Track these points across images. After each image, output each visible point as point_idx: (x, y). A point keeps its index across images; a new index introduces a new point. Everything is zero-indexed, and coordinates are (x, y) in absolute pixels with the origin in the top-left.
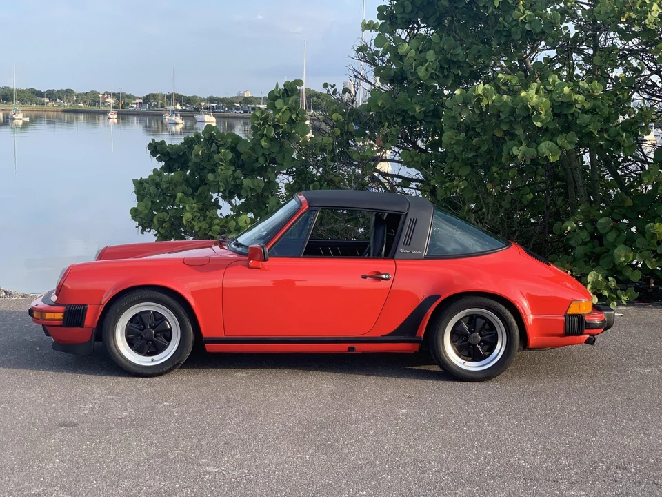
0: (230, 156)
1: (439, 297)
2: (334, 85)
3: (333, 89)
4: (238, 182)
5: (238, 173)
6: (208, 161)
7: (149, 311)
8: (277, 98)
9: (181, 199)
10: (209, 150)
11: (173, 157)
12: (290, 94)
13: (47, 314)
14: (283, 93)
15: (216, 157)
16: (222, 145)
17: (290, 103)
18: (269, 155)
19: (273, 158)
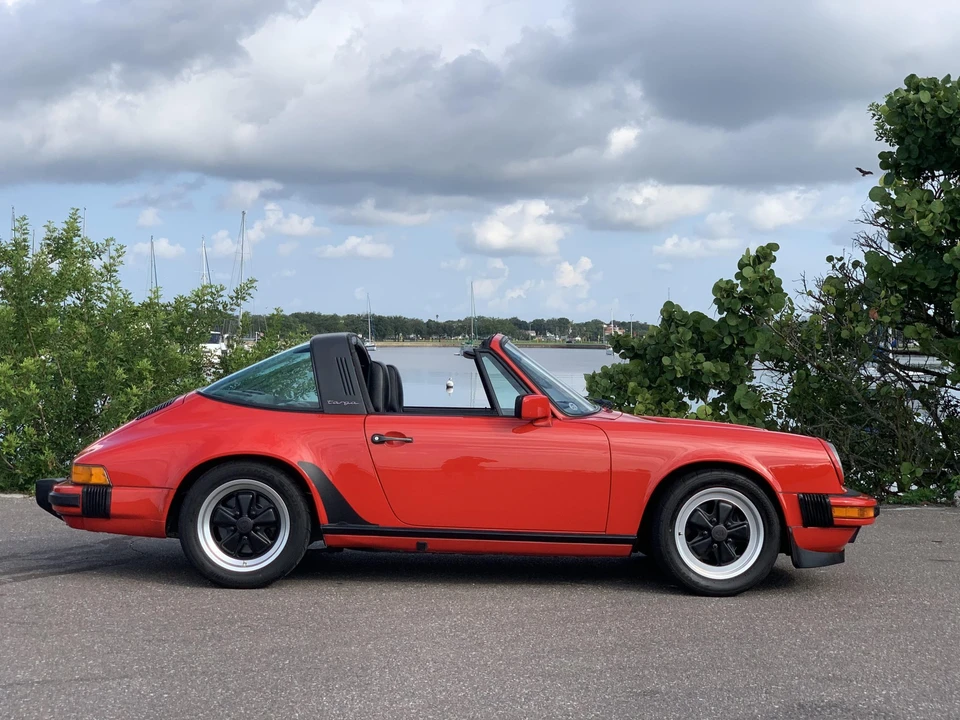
0: (690, 336)
4: (699, 367)
5: (701, 357)
8: (747, 265)
9: (633, 389)
10: (668, 331)
11: (639, 352)
12: (762, 261)
14: (754, 261)
15: (672, 337)
16: (684, 325)
17: (761, 271)
18: (737, 334)
19: (742, 338)
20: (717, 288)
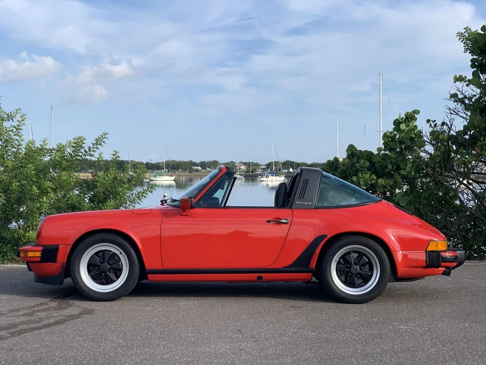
0: (368, 164)
2: (435, 121)
3: (434, 123)
4: (373, 182)
5: (373, 176)
6: (352, 168)
8: (400, 123)
10: (352, 162)
12: (410, 120)
14: (405, 120)
16: (361, 158)
17: (411, 125)
18: (395, 163)
19: (399, 165)
20: (385, 136)
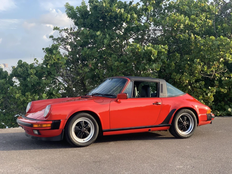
1: (176, 109)
7: (83, 121)
13: (44, 125)
15: (29, 72)
